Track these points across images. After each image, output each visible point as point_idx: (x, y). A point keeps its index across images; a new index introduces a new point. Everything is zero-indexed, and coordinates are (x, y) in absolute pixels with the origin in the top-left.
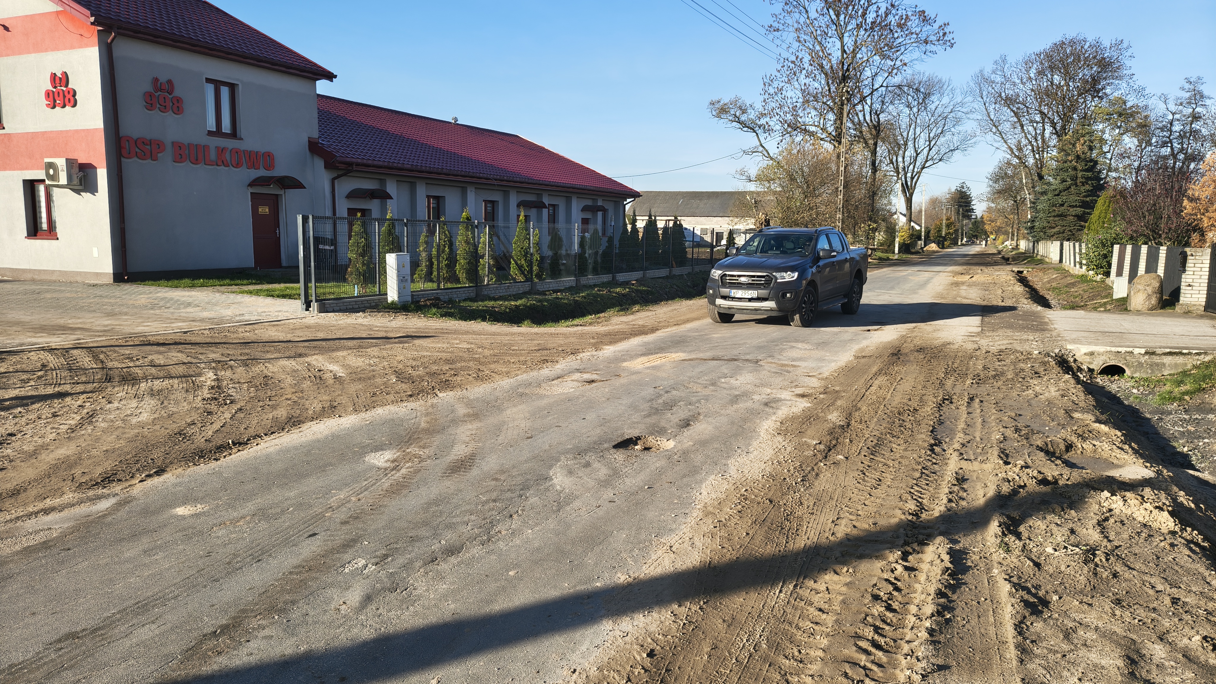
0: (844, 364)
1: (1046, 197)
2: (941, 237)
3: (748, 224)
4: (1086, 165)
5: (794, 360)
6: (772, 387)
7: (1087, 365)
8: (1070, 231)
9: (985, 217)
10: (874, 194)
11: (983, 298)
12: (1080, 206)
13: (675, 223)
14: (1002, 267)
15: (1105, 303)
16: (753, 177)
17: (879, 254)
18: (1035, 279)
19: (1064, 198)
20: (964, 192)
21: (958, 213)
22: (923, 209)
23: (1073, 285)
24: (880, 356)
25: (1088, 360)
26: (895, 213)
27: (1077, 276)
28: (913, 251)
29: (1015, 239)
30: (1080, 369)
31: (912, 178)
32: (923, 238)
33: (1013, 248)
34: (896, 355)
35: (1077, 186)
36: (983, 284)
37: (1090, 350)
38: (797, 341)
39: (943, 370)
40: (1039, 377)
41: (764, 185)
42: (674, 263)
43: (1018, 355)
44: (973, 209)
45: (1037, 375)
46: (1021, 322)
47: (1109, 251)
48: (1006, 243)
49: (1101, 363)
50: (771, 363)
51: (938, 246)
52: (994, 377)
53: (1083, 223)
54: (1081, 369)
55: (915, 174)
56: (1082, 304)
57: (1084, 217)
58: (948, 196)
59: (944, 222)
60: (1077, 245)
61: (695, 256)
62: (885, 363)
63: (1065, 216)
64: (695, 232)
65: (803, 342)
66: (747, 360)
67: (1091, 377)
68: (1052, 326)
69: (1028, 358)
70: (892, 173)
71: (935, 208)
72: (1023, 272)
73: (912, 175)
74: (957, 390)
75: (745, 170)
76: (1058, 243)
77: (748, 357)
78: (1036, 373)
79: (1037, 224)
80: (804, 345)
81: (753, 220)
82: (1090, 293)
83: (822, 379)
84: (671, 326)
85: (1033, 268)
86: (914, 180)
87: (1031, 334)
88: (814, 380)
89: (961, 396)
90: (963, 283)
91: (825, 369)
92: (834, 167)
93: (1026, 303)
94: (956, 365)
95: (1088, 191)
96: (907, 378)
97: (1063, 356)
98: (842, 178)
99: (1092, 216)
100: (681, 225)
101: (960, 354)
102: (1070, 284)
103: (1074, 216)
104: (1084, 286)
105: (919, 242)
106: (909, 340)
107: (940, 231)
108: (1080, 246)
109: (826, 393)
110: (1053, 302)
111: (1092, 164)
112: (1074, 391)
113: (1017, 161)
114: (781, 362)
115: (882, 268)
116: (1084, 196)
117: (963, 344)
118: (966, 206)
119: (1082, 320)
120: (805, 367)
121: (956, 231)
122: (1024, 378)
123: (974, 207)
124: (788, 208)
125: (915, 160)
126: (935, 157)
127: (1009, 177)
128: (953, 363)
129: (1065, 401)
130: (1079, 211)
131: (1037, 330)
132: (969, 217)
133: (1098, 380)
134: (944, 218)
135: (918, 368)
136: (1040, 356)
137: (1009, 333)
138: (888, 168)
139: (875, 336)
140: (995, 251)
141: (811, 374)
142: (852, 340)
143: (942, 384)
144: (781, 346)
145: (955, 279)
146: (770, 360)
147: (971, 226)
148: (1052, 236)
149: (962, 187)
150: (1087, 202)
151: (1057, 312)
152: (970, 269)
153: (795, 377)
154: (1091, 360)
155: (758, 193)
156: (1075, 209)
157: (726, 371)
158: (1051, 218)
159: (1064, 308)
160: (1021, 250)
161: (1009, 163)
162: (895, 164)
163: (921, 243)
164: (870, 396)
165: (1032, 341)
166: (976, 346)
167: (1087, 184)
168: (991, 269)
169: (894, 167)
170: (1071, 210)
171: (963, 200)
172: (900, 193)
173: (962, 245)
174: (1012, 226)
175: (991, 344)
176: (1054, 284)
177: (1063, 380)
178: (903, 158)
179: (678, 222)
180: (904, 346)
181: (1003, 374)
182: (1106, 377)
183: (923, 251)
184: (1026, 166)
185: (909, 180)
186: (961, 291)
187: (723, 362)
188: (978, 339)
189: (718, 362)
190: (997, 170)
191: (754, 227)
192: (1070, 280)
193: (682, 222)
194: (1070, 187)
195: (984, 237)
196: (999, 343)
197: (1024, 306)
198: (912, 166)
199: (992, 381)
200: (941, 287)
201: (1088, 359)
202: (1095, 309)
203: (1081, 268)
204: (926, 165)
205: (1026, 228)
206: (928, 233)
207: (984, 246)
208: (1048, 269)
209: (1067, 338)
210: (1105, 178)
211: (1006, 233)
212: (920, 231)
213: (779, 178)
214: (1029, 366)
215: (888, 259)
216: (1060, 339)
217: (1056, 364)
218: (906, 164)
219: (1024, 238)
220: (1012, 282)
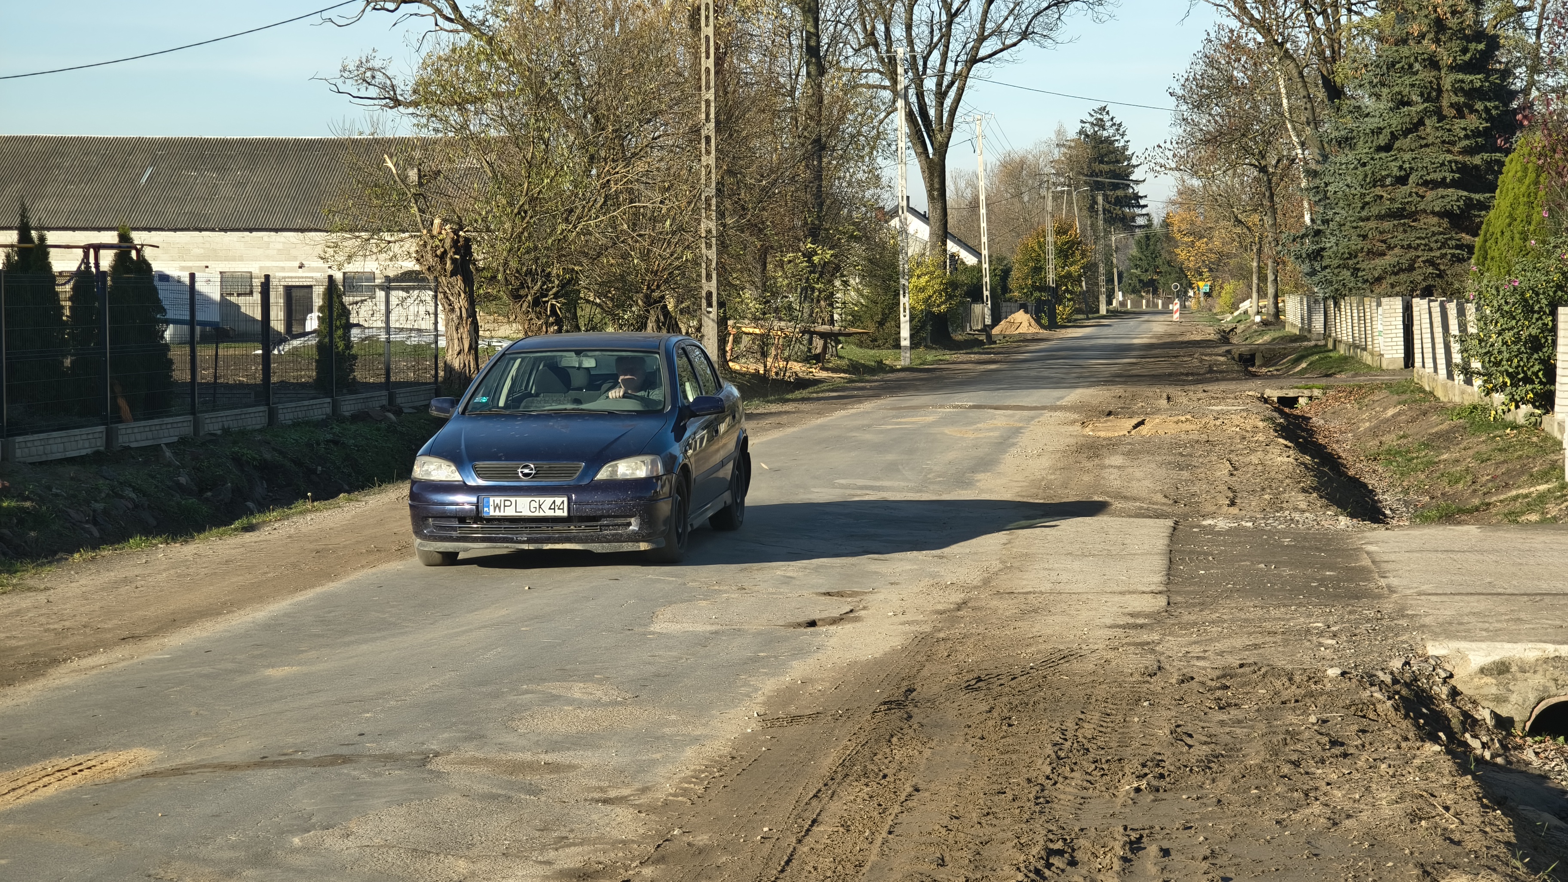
0: (726, 751)
1: (1351, 157)
2: (1044, 288)
3: (394, 258)
4: (1465, 51)
5: (554, 746)
6: (475, 851)
7: (1491, 705)
8: (1431, 262)
9: (1176, 220)
10: (820, 147)
11: (1173, 494)
12: (1454, 184)
13: (122, 257)
14: (1232, 386)
15: (1542, 498)
16: (405, 90)
17: (851, 351)
18: (1335, 424)
19: (1407, 156)
20: (1109, 141)
21: (1092, 208)
22: (982, 197)
23: (1446, 438)
24: (849, 713)
25: (1494, 690)
26: (894, 213)
27: (1458, 411)
28: (958, 337)
29: (1271, 290)
30: (1470, 722)
31: (941, 95)
32: (986, 293)
33: (1265, 323)
34: (899, 704)
35: (1441, 118)
36: (1175, 445)
37: (1496, 657)
38: (565, 675)
39: (1049, 750)
40: (1345, 755)
41: (445, 120)
42: (122, 403)
43: (1278, 684)
44: (1137, 197)
45: (1337, 750)
46: (1287, 572)
47: (1544, 328)
48: (1245, 305)
49: (1532, 698)
50: (475, 761)
51: (1038, 321)
52: (1206, 764)
53: (1467, 238)
54: (1475, 721)
55: (947, 80)
56: (1476, 501)
57: (1470, 218)
58: (1057, 154)
59: (1050, 239)
60: (1452, 308)
61: (205, 374)
62: (862, 739)
63: (1413, 216)
64: (200, 286)
65: (587, 677)
66: (389, 758)
67: (1504, 747)
68: (1383, 582)
69: (1311, 695)
70: (874, 78)
71: (1019, 195)
72: (1295, 400)
73: (939, 84)
74: (1091, 819)
75: (376, 64)
76: (1397, 304)
77: (393, 745)
78: (1334, 743)
79: (1329, 243)
80: (591, 687)
81: (412, 246)
82: (1498, 465)
83: (651, 809)
84: (108, 645)
85: (1325, 389)
86: (948, 102)
87: (1317, 611)
88: (623, 814)
89: (1101, 841)
90: (1112, 445)
91: (661, 771)
92: (681, 56)
93: (1303, 505)
94: (1088, 730)
95: (1476, 133)
96: (932, 786)
97: (1416, 679)
98: (711, 95)
99: (1492, 213)
100: (143, 266)
101: (1100, 692)
102: (1439, 435)
103: (1441, 215)
104: (1479, 443)
105: (977, 308)
106: (942, 650)
107: (1038, 270)
108: (1461, 313)
109: (662, 860)
110: (1388, 499)
111: (1482, 46)
112: (1449, 798)
113: (1260, 38)
114: (511, 755)
115: (859, 399)
116: (1466, 151)
117: (1111, 655)
118: (1116, 187)
119: (1472, 557)
120: (595, 768)
121: (1090, 268)
122: (1296, 764)
123: (1140, 190)
124: (532, 200)
125: (947, 36)
126: (1006, 26)
127: (1238, 90)
128: (1079, 722)
129: (1421, 832)
130: (1454, 197)
131: (1336, 597)
132: (1127, 223)
133: (1528, 755)
134: (1049, 225)
135: (968, 746)
136: (1345, 685)
137: (1251, 608)
138: (860, 61)
139: (833, 641)
140: (1209, 333)
141: (612, 794)
142: (755, 660)
143: (1043, 801)
144: (511, 698)
145: (1088, 431)
146: (470, 751)
147: (1134, 251)
148: (1379, 280)
149: (1100, 123)
150: (1476, 167)
151: (1397, 532)
152: (1134, 397)
153: (558, 807)
154: (1503, 691)
155: (426, 145)
156: (1441, 191)
157: (307, 805)
158: (1372, 224)
159: (1422, 517)
160: (1288, 328)
161: (1234, 46)
162: (883, 48)
163: (982, 311)
164: (812, 860)
165: (1321, 634)
166: (1149, 661)
167: (1472, 111)
168: (1197, 392)
169: (881, 60)
170: (1430, 195)
171: (1105, 167)
172: (903, 143)
173: (1114, 314)
174: (1260, 251)
175: (1196, 650)
176: (1390, 440)
177: (1417, 762)
178: (909, 28)
179: (134, 254)
180: (925, 672)
181: (1233, 750)
182: (1549, 743)
183: (989, 336)
184: (1287, 55)
185: (930, 100)
186: (1105, 473)
187: (302, 773)
188: (1156, 637)
189: (281, 772)
190: (1199, 68)
191: (417, 267)
192: (1437, 424)
193: (148, 253)
194: (1421, 122)
195: (1175, 286)
196: (1219, 646)
197: (1296, 516)
198: (936, 56)
199: (1200, 778)
200: (1046, 462)
201: (1490, 685)
202: (1512, 517)
203: (1468, 382)
204: (982, 53)
205: (1298, 257)
206: (1003, 275)
207: (1176, 316)
208: (1372, 390)
209: (1427, 620)
210: (1526, 91)
211: (1243, 274)
212: (978, 269)
213: (497, 95)
214: (1313, 719)
215: (880, 368)
216: (1404, 622)
217: (1397, 709)
218: (919, 47)
219: (1297, 288)
220: (1260, 437)
